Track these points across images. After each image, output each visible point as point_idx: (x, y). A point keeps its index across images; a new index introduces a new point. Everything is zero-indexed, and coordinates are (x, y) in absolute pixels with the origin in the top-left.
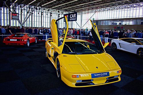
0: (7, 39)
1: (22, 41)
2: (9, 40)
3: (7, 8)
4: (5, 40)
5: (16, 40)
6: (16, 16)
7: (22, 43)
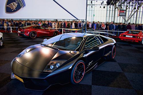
0: (123, 35)
1: (137, 38)
2: (125, 36)
3: (113, 5)
4: (121, 36)
5: (132, 37)
6: (123, 12)
7: (137, 40)
